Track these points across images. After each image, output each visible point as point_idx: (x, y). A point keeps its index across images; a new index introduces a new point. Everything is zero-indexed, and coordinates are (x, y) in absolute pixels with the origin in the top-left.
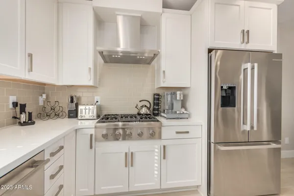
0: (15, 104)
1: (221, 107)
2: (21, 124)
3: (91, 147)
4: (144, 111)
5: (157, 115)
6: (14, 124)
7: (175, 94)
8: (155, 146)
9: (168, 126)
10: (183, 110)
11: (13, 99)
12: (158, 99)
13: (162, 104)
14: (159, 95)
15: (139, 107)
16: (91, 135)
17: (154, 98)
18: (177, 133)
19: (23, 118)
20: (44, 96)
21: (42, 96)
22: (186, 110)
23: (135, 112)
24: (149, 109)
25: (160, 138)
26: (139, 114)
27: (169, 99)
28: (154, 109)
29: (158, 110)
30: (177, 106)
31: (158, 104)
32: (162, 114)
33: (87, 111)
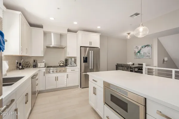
0: (17, 63)
1: (84, 62)
2: (19, 69)
3: (44, 75)
4: (62, 64)
5: (66, 66)
6: (17, 69)
7: (72, 59)
8: (65, 75)
9: (69, 69)
10: (75, 64)
11: (17, 61)
12: (67, 61)
13: (68, 62)
14: (67, 59)
15: (60, 63)
16: (44, 72)
17: (65, 61)
18: (71, 70)
19: (21, 67)
20: (23, 60)
21: (22, 60)
22: (76, 64)
23: (58, 65)
24: (63, 64)
25: (66, 72)
26: (60, 66)
27: (70, 61)
28: (65, 64)
29: (67, 64)
30: (73, 63)
31: (67, 62)
32: (68, 66)
33: (41, 65)
